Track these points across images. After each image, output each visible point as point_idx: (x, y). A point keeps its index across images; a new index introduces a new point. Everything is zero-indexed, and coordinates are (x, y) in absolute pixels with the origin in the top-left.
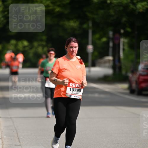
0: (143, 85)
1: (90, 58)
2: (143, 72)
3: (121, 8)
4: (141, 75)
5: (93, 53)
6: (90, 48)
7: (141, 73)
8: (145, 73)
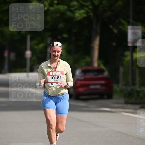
0: (81, 90)
1: (28, 64)
2: (80, 77)
3: (59, 15)
4: (78, 80)
5: (31, 59)
6: (28, 53)
7: (78, 78)
8: (82, 78)
